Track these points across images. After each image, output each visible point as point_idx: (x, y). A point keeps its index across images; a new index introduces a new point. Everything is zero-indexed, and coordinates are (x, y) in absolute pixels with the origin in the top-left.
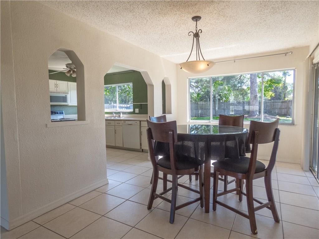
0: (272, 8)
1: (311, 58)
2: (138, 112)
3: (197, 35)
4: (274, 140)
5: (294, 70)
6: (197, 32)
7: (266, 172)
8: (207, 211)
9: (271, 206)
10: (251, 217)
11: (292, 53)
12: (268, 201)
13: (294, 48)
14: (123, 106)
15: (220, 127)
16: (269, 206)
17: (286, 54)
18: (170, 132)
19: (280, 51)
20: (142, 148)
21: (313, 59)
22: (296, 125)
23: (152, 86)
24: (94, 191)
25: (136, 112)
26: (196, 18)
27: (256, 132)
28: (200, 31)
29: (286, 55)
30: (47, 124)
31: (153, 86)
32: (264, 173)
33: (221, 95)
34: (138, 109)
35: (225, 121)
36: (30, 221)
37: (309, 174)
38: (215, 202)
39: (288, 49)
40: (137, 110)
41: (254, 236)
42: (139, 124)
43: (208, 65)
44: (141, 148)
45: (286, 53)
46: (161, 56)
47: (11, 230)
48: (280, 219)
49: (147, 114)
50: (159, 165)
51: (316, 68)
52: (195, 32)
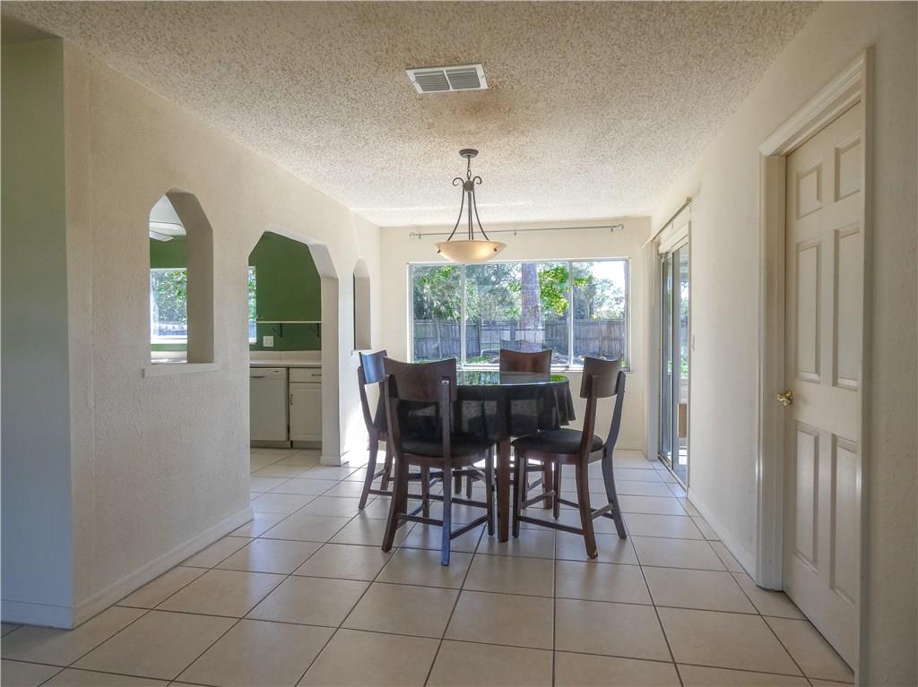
0: (602, 155)
1: (656, 243)
2: (272, 345)
3: (469, 186)
4: (616, 391)
5: (627, 261)
6: (471, 180)
7: (606, 451)
8: (504, 539)
9: (614, 512)
10: (587, 532)
11: (623, 228)
12: (608, 504)
13: (626, 218)
14: (170, 327)
15: (501, 375)
16: (610, 512)
17: (612, 228)
18: (444, 382)
19: (601, 220)
20: (291, 439)
21: (659, 245)
22: (633, 371)
23: (334, 281)
24: (227, 538)
25: (265, 345)
26: (469, 153)
27: (594, 376)
28: (477, 180)
29: (612, 230)
30: (143, 371)
31: (337, 280)
32: (600, 452)
33: (446, 302)
34: (272, 337)
35: (512, 361)
36: (110, 607)
37: (658, 465)
38: (517, 518)
39: (616, 219)
40: (268, 341)
41: (594, 560)
42: (285, 377)
43: (495, 250)
44: (289, 438)
45: (613, 226)
46: (352, 209)
47: (78, 627)
48: (627, 533)
49: (320, 349)
50: (409, 452)
51: (663, 261)
52: (466, 180)
